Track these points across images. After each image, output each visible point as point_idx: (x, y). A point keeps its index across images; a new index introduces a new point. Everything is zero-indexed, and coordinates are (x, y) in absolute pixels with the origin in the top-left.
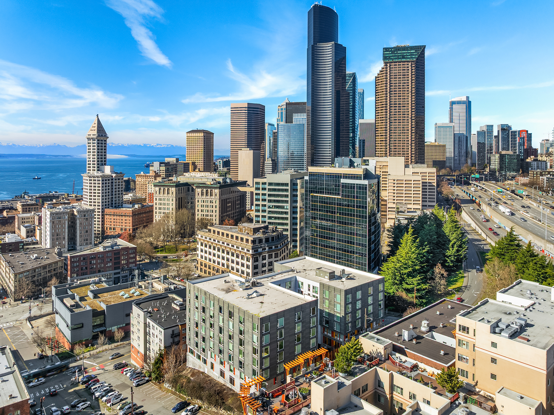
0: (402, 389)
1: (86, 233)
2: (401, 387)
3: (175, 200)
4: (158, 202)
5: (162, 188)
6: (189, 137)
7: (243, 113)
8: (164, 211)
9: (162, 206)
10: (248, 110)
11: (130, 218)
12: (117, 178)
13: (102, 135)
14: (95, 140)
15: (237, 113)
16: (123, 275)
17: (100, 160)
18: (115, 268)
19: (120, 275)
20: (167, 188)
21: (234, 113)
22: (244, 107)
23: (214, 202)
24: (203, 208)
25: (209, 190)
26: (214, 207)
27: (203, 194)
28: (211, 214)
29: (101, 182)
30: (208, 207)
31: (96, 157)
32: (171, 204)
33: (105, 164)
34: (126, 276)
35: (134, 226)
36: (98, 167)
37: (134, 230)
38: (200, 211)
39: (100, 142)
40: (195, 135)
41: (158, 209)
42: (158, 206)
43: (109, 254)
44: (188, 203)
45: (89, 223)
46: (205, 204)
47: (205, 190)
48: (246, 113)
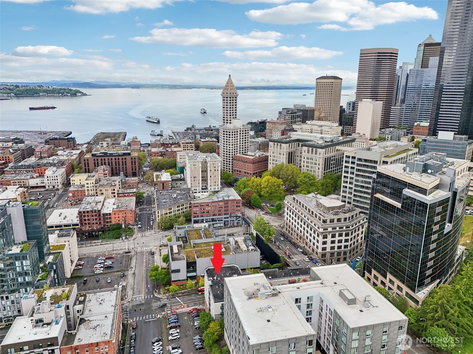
1: (214, 178)
3: (285, 154)
4: (272, 155)
5: (276, 143)
6: (318, 83)
7: (372, 59)
8: (276, 163)
9: (275, 159)
10: (378, 56)
11: (251, 165)
12: (244, 130)
13: (233, 93)
14: (228, 98)
15: (366, 59)
16: (231, 219)
17: (232, 114)
18: (225, 214)
19: (229, 219)
20: (279, 144)
21: (362, 59)
22: (374, 53)
23: (318, 160)
24: (307, 164)
25: (314, 149)
26: (317, 164)
27: (308, 152)
28: (314, 170)
29: (231, 134)
30: (312, 164)
31: (229, 112)
32: (282, 158)
33: (236, 117)
34: (234, 221)
35: (254, 171)
36: (230, 120)
37: (254, 174)
38: (305, 166)
39: (232, 99)
40: (324, 82)
41: (272, 160)
42: (272, 158)
43: (221, 204)
44: (298, 157)
45: (216, 170)
46: (309, 161)
47: (310, 149)
48: (375, 59)
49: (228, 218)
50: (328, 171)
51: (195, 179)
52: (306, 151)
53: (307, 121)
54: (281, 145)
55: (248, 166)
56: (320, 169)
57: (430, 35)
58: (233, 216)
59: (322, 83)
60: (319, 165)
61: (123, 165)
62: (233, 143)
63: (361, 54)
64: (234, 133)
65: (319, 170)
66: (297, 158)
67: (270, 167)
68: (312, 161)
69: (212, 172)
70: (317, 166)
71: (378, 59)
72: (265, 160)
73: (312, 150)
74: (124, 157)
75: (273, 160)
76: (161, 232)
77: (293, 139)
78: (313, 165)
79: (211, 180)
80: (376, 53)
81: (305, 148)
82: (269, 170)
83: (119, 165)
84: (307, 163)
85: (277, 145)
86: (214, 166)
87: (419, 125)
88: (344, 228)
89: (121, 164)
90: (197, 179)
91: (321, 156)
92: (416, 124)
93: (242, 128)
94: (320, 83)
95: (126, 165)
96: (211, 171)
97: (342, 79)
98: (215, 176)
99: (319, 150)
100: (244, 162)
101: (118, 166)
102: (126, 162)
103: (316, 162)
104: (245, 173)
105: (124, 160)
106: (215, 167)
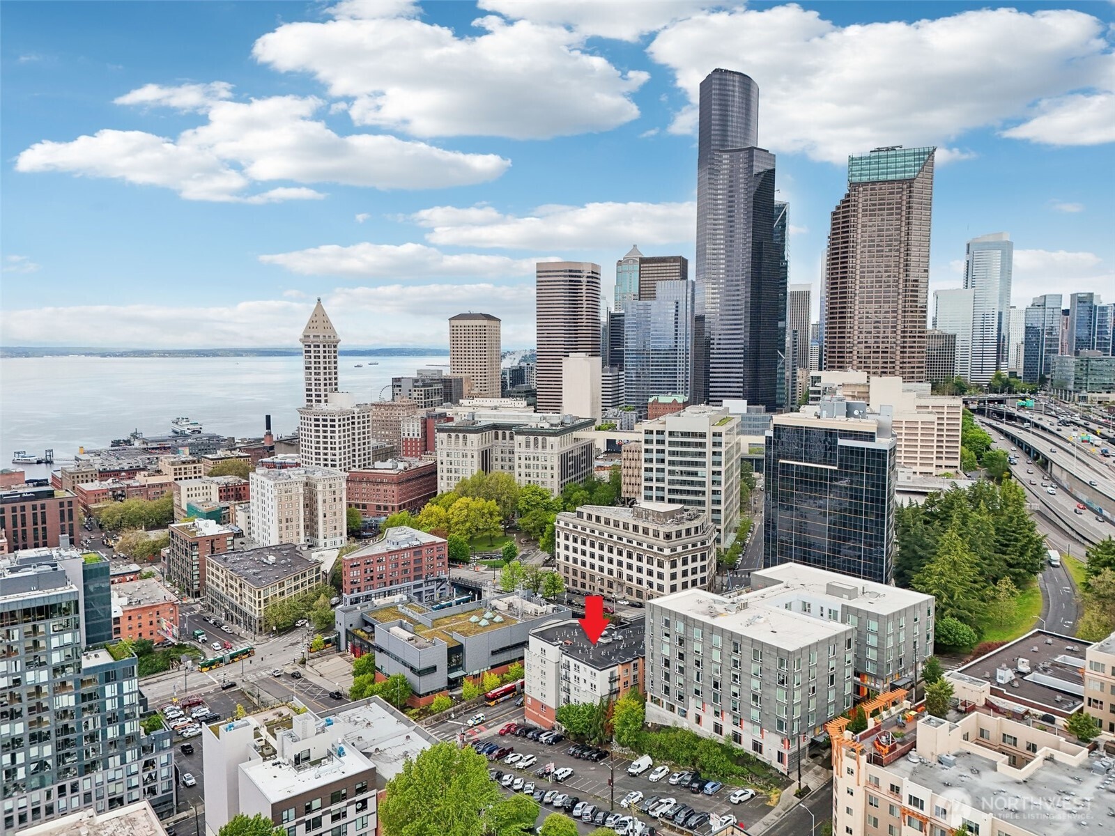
0: (1015, 739)
1: (333, 518)
2: (1013, 736)
3: (476, 454)
4: (445, 459)
5: (453, 435)
6: (455, 328)
7: (559, 281)
8: (457, 475)
9: (453, 467)
10: (570, 276)
11: (394, 488)
12: (361, 415)
13: (329, 337)
14: (318, 346)
15: (549, 281)
16: (428, 588)
17: (328, 382)
18: (416, 578)
19: (423, 589)
20: (461, 435)
21: (542, 282)
22: (561, 271)
23: (549, 460)
24: (528, 470)
25: (540, 438)
26: (549, 468)
27: (528, 445)
28: (544, 480)
29: (337, 423)
30: (537, 468)
31: (322, 377)
32: (469, 463)
33: (336, 389)
34: (432, 591)
35: (401, 501)
36: (326, 396)
37: (400, 508)
38: (523, 475)
39: (327, 349)
40: (467, 325)
41: (445, 471)
42: (445, 467)
43: (406, 555)
44: (497, 460)
45: (337, 500)
46: (532, 462)
47: (532, 438)
48: (566, 281)
49: (420, 585)
50: (566, 480)
51: (289, 523)
52: (524, 445)
53: (461, 401)
54: (464, 437)
55: (385, 491)
56: (556, 476)
57: (635, 246)
58: (431, 581)
59: (463, 328)
60: (552, 468)
61: (35, 524)
62: (342, 445)
63: (538, 272)
64: (342, 423)
65: (552, 480)
66: (495, 462)
67: (442, 486)
68: (536, 462)
69: (327, 505)
70: (549, 470)
71: (570, 281)
72: (430, 474)
73: (536, 439)
74: (38, 503)
75: (449, 471)
76: (272, 640)
77: (483, 424)
78: (540, 471)
79: (325, 522)
80: (565, 271)
81: (520, 439)
82: (439, 493)
83: (23, 524)
84: (526, 467)
85: (457, 437)
86: (333, 489)
87: (656, 402)
88: (690, 546)
89: (29, 520)
90: (294, 523)
91: (556, 450)
92: (651, 400)
93: (356, 410)
94: (459, 328)
95: (44, 522)
96: (325, 501)
97: (500, 320)
98: (335, 514)
99: (550, 439)
100: (374, 483)
101: (20, 528)
102: (43, 513)
103: (545, 463)
104: (379, 507)
105: (39, 511)
106: (334, 492)
